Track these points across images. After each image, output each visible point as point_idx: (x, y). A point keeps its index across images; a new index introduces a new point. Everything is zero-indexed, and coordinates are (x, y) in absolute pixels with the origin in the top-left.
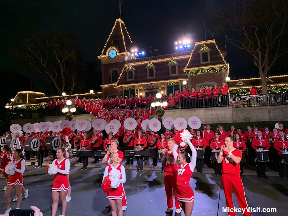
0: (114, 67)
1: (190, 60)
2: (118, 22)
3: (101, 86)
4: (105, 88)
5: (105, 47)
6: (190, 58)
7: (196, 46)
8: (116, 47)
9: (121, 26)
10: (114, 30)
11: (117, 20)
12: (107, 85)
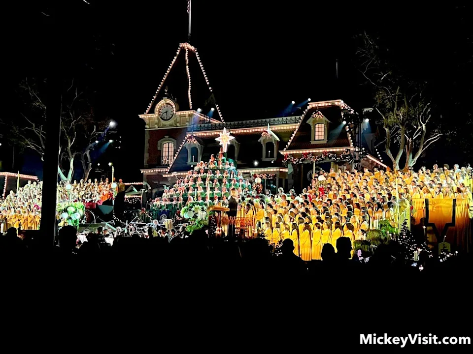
0: (167, 136)
1: (294, 135)
2: (183, 50)
3: (142, 172)
4: (148, 176)
5: (155, 97)
6: (295, 132)
7: (309, 110)
8: (173, 100)
9: (187, 58)
10: (174, 64)
11: (181, 45)
12: (152, 171)
